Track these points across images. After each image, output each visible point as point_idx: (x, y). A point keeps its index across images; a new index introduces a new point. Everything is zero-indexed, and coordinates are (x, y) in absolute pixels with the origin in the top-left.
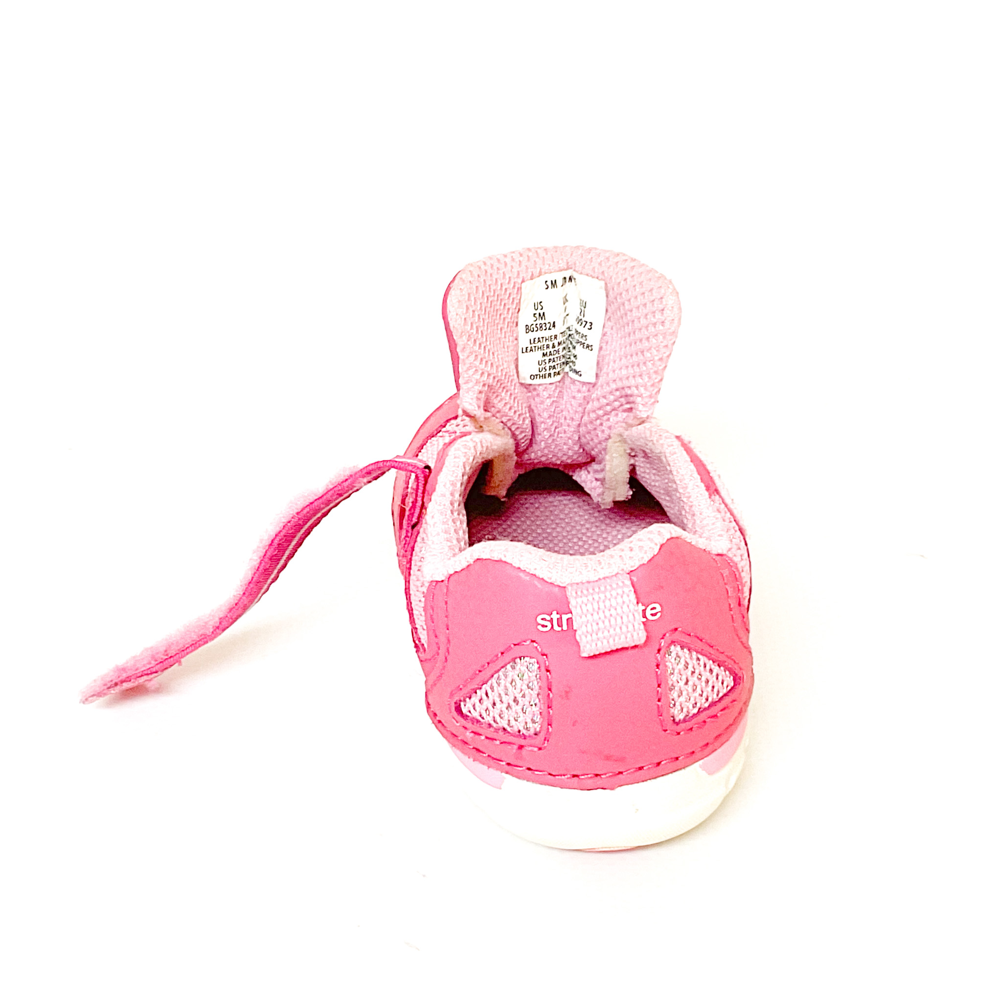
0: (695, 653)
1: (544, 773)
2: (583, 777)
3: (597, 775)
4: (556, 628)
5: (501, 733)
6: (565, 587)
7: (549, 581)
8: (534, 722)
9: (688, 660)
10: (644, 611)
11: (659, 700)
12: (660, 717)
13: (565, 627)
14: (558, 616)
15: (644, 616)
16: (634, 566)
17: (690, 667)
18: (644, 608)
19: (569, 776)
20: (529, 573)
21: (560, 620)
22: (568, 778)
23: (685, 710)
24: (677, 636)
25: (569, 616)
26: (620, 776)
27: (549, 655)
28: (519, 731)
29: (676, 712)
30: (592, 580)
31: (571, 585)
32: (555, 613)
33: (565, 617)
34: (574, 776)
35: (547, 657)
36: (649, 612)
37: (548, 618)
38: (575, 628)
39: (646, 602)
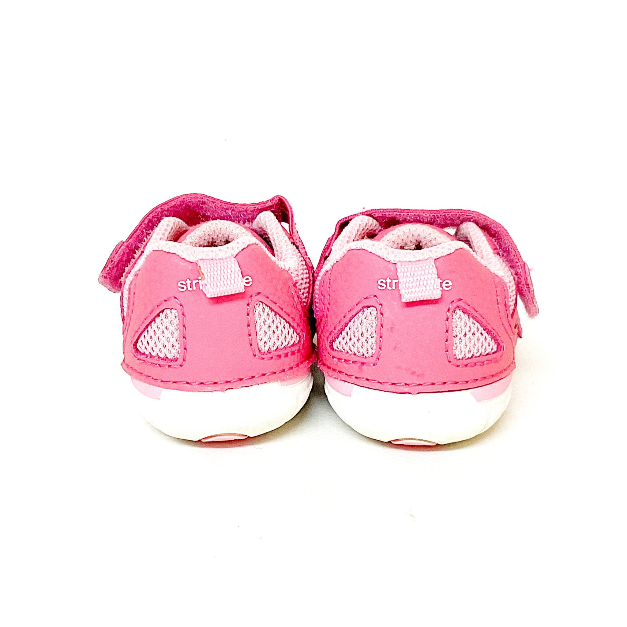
0: (472, 319)
1: (376, 381)
2: (398, 384)
3: (406, 384)
4: (389, 288)
5: (353, 356)
6: (395, 264)
7: (387, 260)
8: (372, 348)
9: (467, 321)
10: (441, 283)
11: (447, 341)
12: (447, 352)
13: (394, 288)
14: (390, 281)
15: (441, 286)
16: (437, 256)
17: (468, 326)
18: (441, 281)
19: (390, 383)
20: (376, 255)
21: (391, 284)
22: (389, 385)
23: (463, 353)
24: (460, 303)
25: (397, 281)
26: (420, 386)
27: (383, 305)
28: (363, 355)
29: (457, 353)
30: (412, 261)
31: (399, 262)
32: (388, 278)
33: (394, 281)
34: (393, 384)
35: (382, 306)
36: (444, 285)
37: (384, 281)
38: (399, 289)
39: (443, 278)
